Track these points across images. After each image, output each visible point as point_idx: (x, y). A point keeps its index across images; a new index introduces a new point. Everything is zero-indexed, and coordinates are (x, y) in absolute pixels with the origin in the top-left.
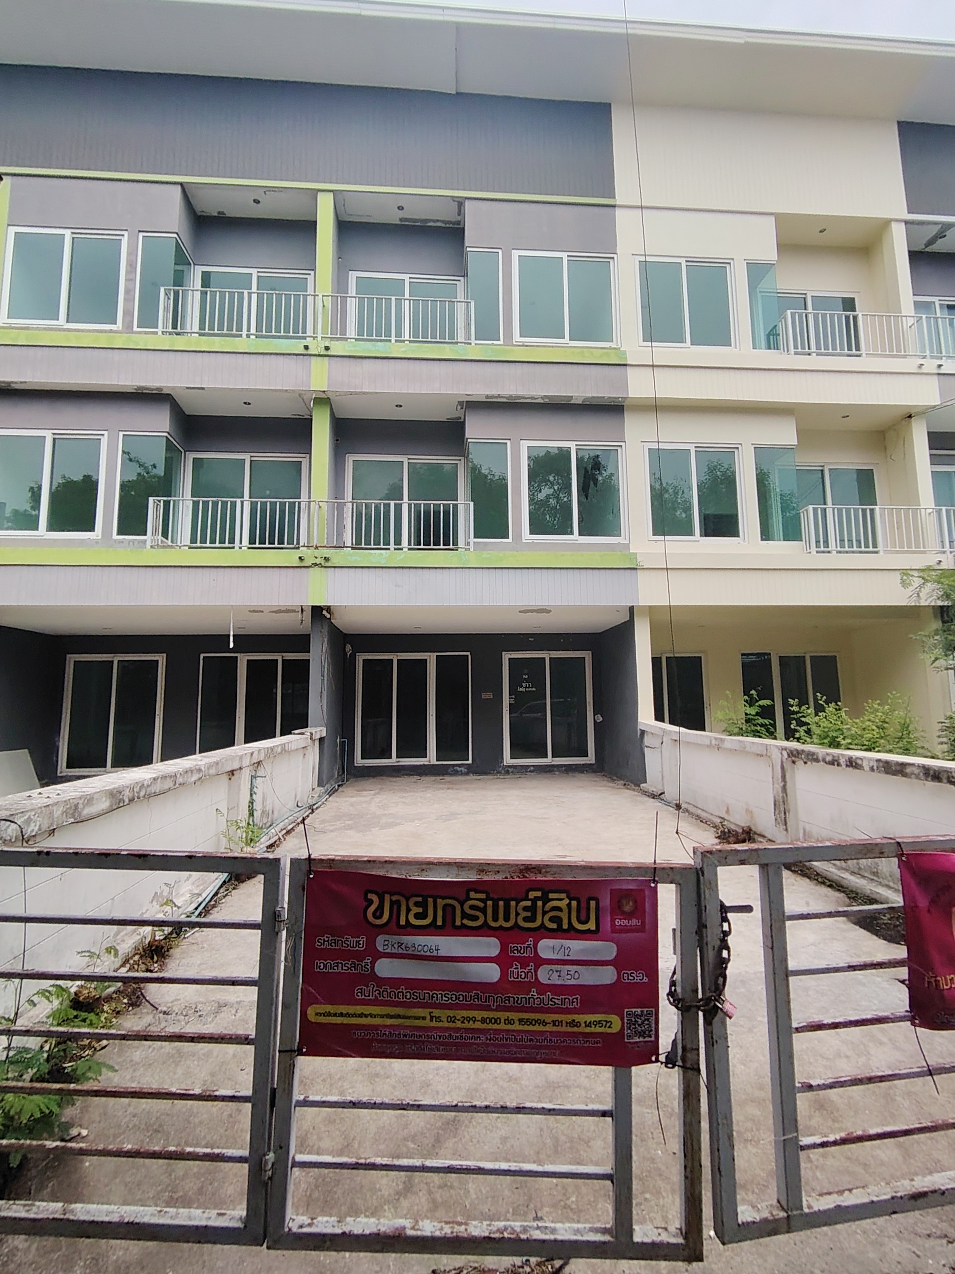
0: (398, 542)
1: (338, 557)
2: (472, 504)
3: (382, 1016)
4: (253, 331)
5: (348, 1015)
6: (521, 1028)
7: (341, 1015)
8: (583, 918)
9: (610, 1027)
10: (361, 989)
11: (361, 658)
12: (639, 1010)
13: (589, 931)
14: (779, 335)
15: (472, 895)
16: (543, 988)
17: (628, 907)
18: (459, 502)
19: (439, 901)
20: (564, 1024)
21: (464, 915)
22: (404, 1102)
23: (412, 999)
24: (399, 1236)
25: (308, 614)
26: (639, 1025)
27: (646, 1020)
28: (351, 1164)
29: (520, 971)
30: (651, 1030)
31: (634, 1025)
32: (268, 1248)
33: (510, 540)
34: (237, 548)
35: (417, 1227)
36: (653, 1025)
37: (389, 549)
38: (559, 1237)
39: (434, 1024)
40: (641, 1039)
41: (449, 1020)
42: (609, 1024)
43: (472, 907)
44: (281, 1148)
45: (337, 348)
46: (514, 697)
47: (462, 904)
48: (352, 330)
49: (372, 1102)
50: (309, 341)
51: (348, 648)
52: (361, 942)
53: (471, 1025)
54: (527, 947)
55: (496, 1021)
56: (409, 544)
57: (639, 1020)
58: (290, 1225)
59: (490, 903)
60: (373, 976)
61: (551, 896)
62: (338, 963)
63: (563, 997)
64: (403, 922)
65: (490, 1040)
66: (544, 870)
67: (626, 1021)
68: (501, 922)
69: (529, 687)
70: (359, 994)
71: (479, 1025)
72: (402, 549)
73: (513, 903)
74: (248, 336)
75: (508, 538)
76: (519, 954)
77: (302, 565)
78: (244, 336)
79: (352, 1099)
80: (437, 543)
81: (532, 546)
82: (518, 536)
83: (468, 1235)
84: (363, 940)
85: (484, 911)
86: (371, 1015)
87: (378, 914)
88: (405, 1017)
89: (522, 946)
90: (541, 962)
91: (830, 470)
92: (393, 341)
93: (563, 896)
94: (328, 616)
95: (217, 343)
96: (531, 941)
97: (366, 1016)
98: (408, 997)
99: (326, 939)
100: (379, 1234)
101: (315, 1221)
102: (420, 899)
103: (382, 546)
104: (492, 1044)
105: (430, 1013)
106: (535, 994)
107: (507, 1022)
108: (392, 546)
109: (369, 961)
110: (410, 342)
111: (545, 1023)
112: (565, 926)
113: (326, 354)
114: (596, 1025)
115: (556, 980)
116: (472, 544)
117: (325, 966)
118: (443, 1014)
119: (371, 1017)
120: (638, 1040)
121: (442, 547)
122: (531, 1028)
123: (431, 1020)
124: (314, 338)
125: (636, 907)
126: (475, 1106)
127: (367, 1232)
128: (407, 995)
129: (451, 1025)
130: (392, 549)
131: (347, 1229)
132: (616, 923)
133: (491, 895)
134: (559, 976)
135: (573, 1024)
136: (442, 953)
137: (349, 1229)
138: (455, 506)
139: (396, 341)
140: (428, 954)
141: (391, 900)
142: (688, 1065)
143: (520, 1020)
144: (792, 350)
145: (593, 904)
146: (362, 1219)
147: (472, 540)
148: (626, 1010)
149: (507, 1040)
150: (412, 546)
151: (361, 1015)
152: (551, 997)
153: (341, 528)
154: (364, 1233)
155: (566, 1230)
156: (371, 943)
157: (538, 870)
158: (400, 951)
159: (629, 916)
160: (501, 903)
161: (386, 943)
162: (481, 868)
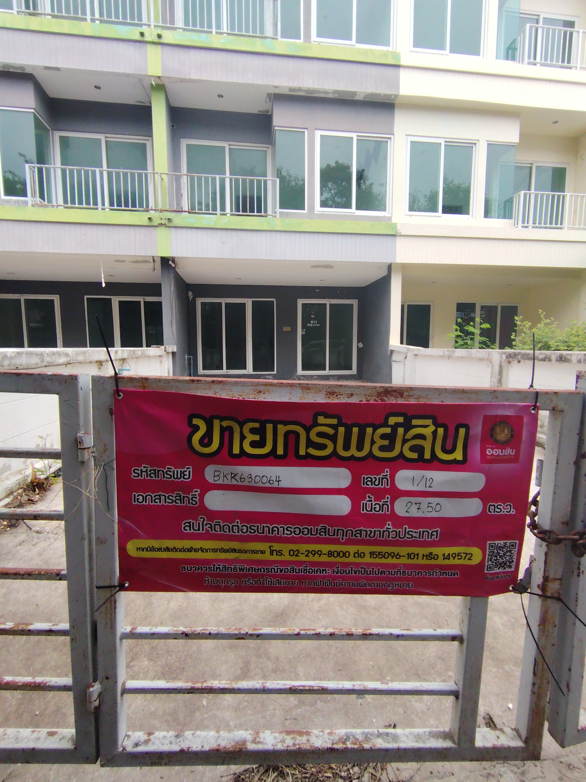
0: (223, 208)
1: (179, 219)
2: (278, 180)
3: (215, 550)
4: (97, 16)
5: (175, 549)
6: (372, 560)
7: (167, 549)
8: (449, 447)
9: (469, 559)
10: (189, 523)
11: (199, 301)
12: (502, 542)
13: (455, 461)
14: (516, 49)
15: (321, 420)
16: (399, 521)
17: (502, 435)
18: (268, 178)
19: (280, 427)
20: (420, 556)
21: (310, 443)
22: (242, 632)
23: (248, 533)
24: (241, 750)
25: (158, 264)
26: (500, 557)
27: (507, 551)
28: (186, 689)
29: (374, 504)
30: (513, 561)
31: (496, 556)
32: (102, 766)
33: (306, 211)
34: (100, 209)
35: (258, 740)
36: (515, 557)
37: (216, 214)
38: (402, 745)
39: (275, 557)
40: (501, 570)
41: (292, 553)
42: (470, 556)
43: (320, 435)
44: (107, 678)
45: (169, 37)
46: (304, 330)
47: (308, 430)
48: (179, 22)
49: (207, 632)
50: (144, 29)
51: (190, 294)
52: (187, 473)
53: (317, 558)
54: (382, 478)
55: (345, 554)
56: (231, 210)
57: (501, 552)
58: (124, 744)
59: (342, 430)
60: (202, 509)
61: (415, 422)
62: (159, 496)
63: (422, 530)
64: (236, 450)
65: (337, 573)
66: (405, 394)
67: (488, 553)
68: (353, 451)
69: (315, 324)
70: (187, 528)
71: (324, 558)
72: (226, 215)
73: (369, 430)
74: (93, 20)
75: (304, 210)
76: (373, 486)
77: (151, 225)
78: (89, 20)
79: (185, 630)
80: (252, 211)
81: (322, 216)
82: (312, 208)
83: (311, 746)
84: (189, 471)
85: (333, 438)
86: (202, 550)
87: (206, 440)
88: (240, 551)
89: (377, 477)
90: (397, 493)
91: (537, 167)
92: (214, 33)
93: (429, 422)
94: (173, 265)
95: (66, 26)
96: (387, 472)
97: (196, 550)
98: (245, 531)
99: (144, 469)
100: (218, 750)
101: (152, 737)
102: (257, 425)
103: (211, 212)
104: (339, 576)
105: (270, 547)
106: (390, 527)
107: (356, 555)
108: (218, 212)
109: (197, 493)
110: (228, 34)
111: (398, 556)
112: (427, 456)
113: (159, 42)
114: (454, 558)
115: (414, 513)
116: (278, 213)
117: (144, 499)
118: (286, 548)
119: (202, 551)
120: (498, 571)
121: (256, 214)
122: (384, 561)
123: (272, 553)
124: (149, 26)
125: (512, 436)
126: (319, 634)
127: (207, 748)
128: (244, 529)
129: (294, 558)
130: (219, 214)
131: (184, 745)
132: (487, 452)
133: (344, 421)
134: (418, 509)
135: (430, 556)
136: (284, 484)
137: (187, 746)
138: (265, 181)
139: (217, 33)
140: (268, 485)
141: (221, 427)
142: (549, 594)
143: (372, 554)
144: (526, 60)
145: (462, 431)
146: (201, 733)
147: (278, 210)
148: (488, 542)
149: (355, 573)
150: (234, 213)
151: (190, 550)
152: (407, 530)
153: (179, 196)
154: (203, 749)
155: (407, 736)
156: (199, 473)
157: (400, 393)
158: (234, 482)
159: (503, 445)
160: (355, 430)
161: (217, 473)
162: (330, 390)
